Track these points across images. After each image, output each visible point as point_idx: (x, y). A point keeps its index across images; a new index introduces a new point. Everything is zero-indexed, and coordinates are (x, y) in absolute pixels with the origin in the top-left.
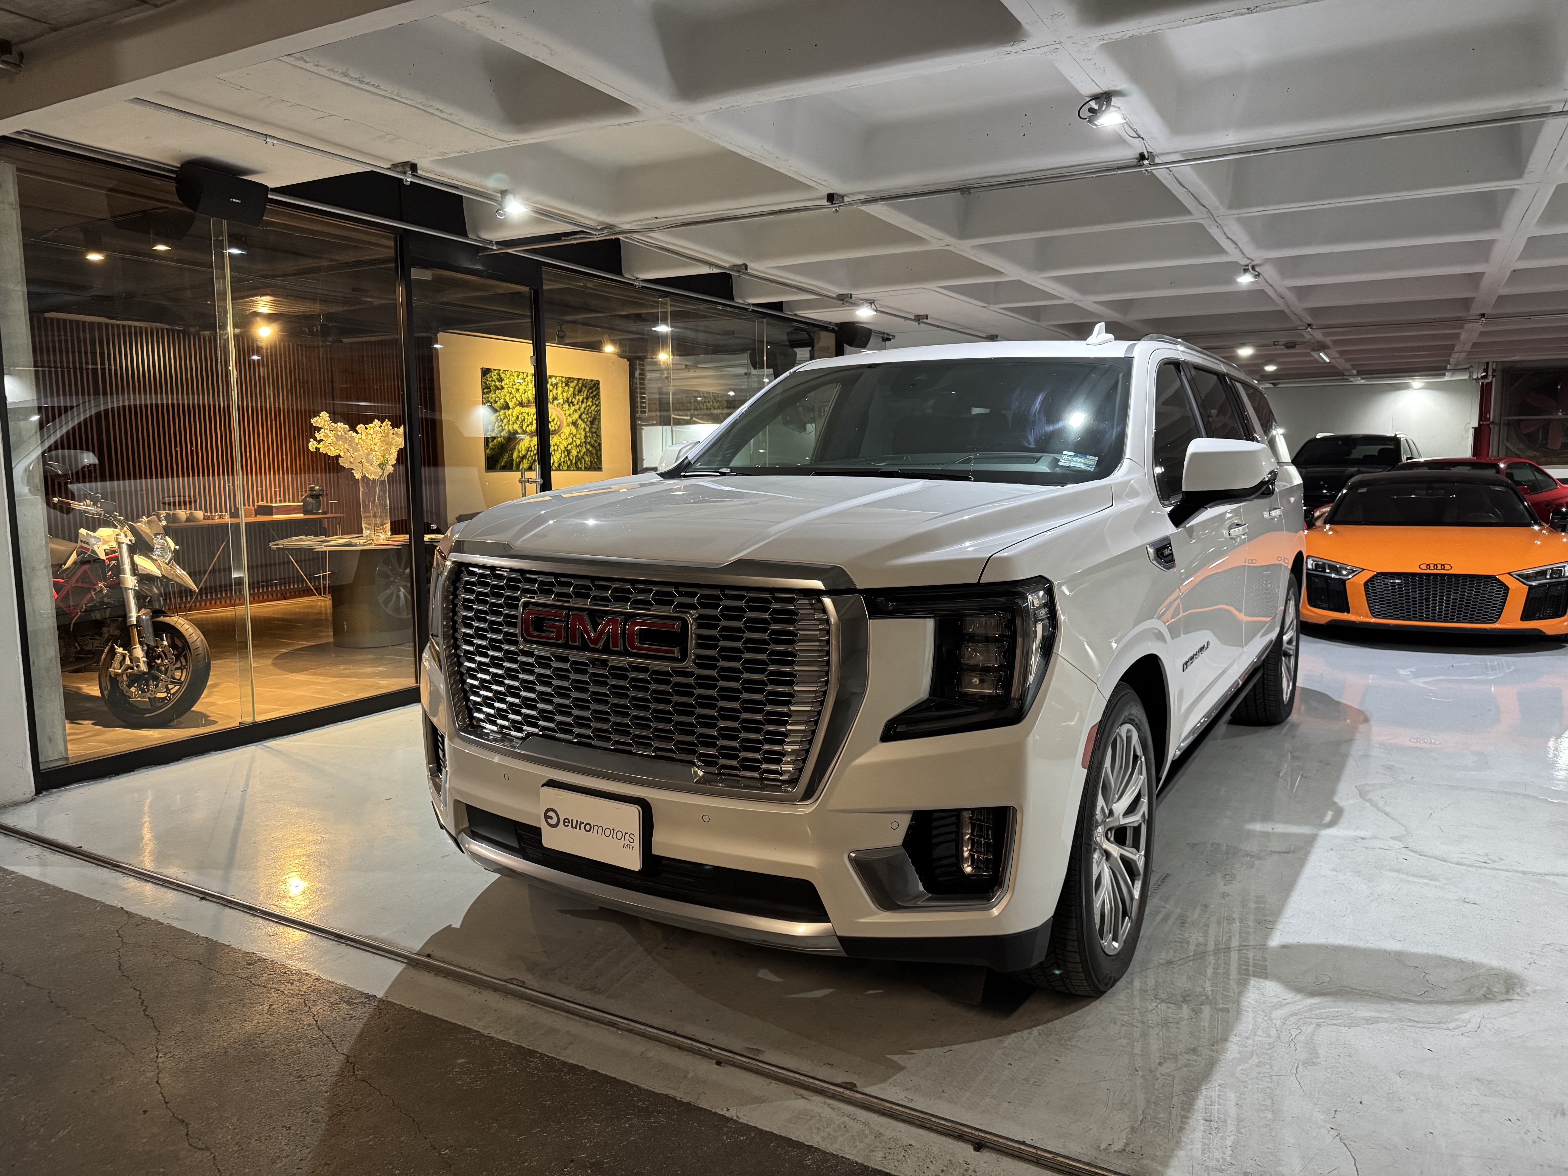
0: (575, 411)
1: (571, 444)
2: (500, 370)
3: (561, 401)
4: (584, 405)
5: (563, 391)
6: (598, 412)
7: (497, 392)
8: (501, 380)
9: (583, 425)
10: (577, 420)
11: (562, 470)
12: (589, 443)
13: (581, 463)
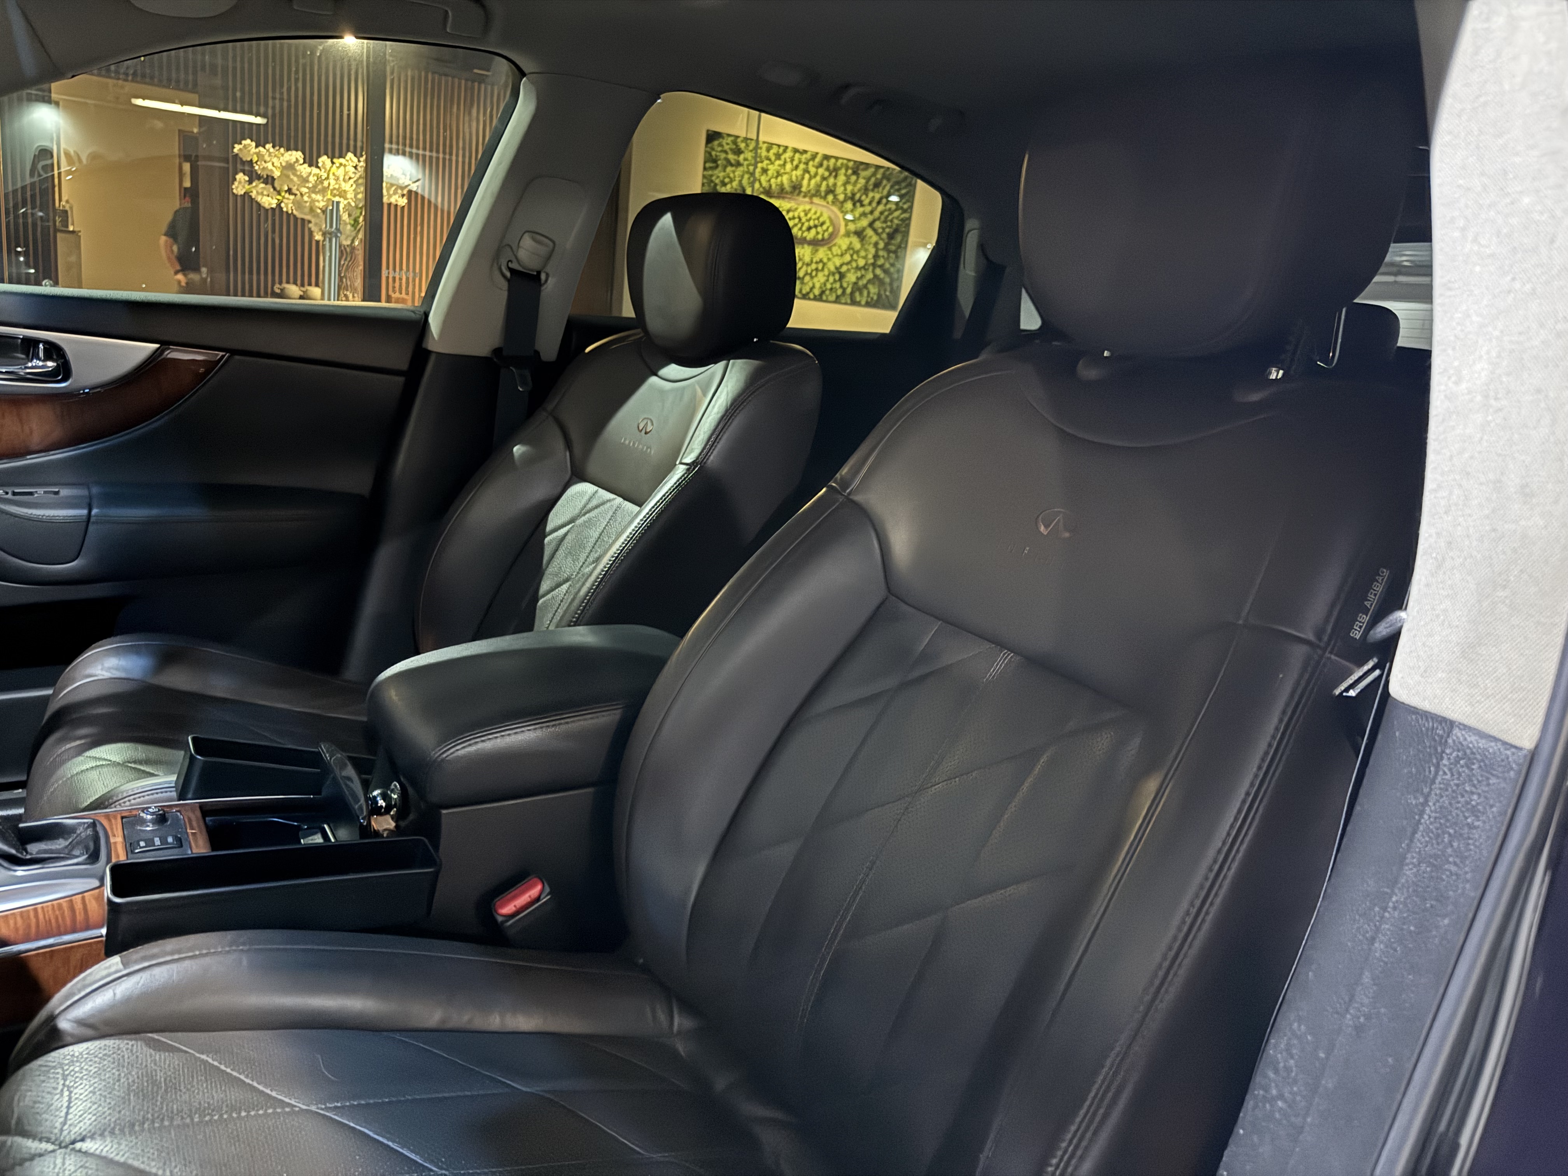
0: (864, 214)
1: (848, 264)
2: (737, 137)
3: (841, 197)
4: (881, 208)
5: (847, 183)
6: (907, 222)
7: (729, 169)
8: (738, 152)
9: (875, 238)
10: (864, 229)
11: (827, 301)
12: (881, 266)
13: (861, 294)
